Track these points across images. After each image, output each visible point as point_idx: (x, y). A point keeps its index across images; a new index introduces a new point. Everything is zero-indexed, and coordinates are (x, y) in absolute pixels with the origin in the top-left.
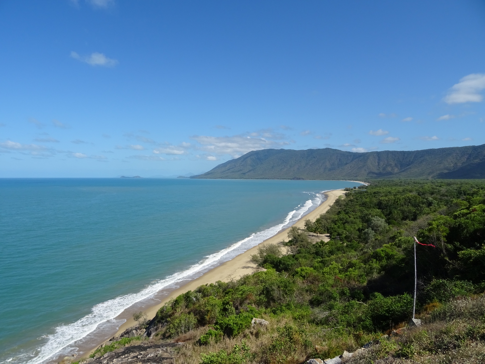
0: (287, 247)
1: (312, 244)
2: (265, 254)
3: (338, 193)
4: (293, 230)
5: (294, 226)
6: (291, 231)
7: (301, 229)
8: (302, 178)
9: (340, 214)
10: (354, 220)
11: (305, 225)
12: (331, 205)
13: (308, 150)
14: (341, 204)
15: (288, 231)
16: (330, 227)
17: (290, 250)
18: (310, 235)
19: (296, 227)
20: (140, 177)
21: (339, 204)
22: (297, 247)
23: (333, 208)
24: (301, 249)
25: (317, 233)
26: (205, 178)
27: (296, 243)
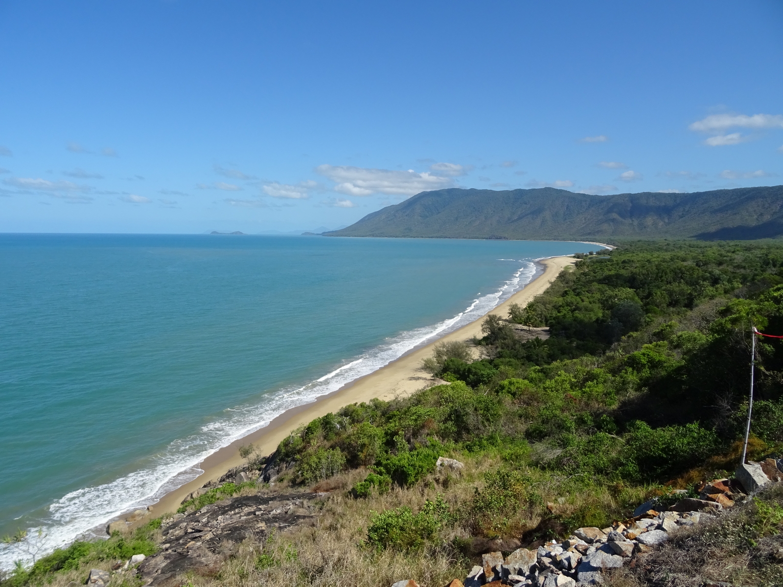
0: (479, 347)
1: (521, 342)
2: (445, 358)
3: (563, 262)
4: (491, 320)
5: (491, 314)
6: (487, 322)
7: (504, 318)
8: (504, 238)
9: (567, 296)
10: (591, 305)
11: (510, 313)
12: (553, 280)
13: (516, 190)
14: (569, 280)
15: (482, 322)
16: (551, 317)
17: (485, 352)
18: (517, 329)
19: (495, 316)
20: (241, 233)
21: (564, 280)
22: (497, 347)
23: (555, 286)
24: (503, 350)
25: (529, 326)
26: (346, 236)
27: (494, 340)
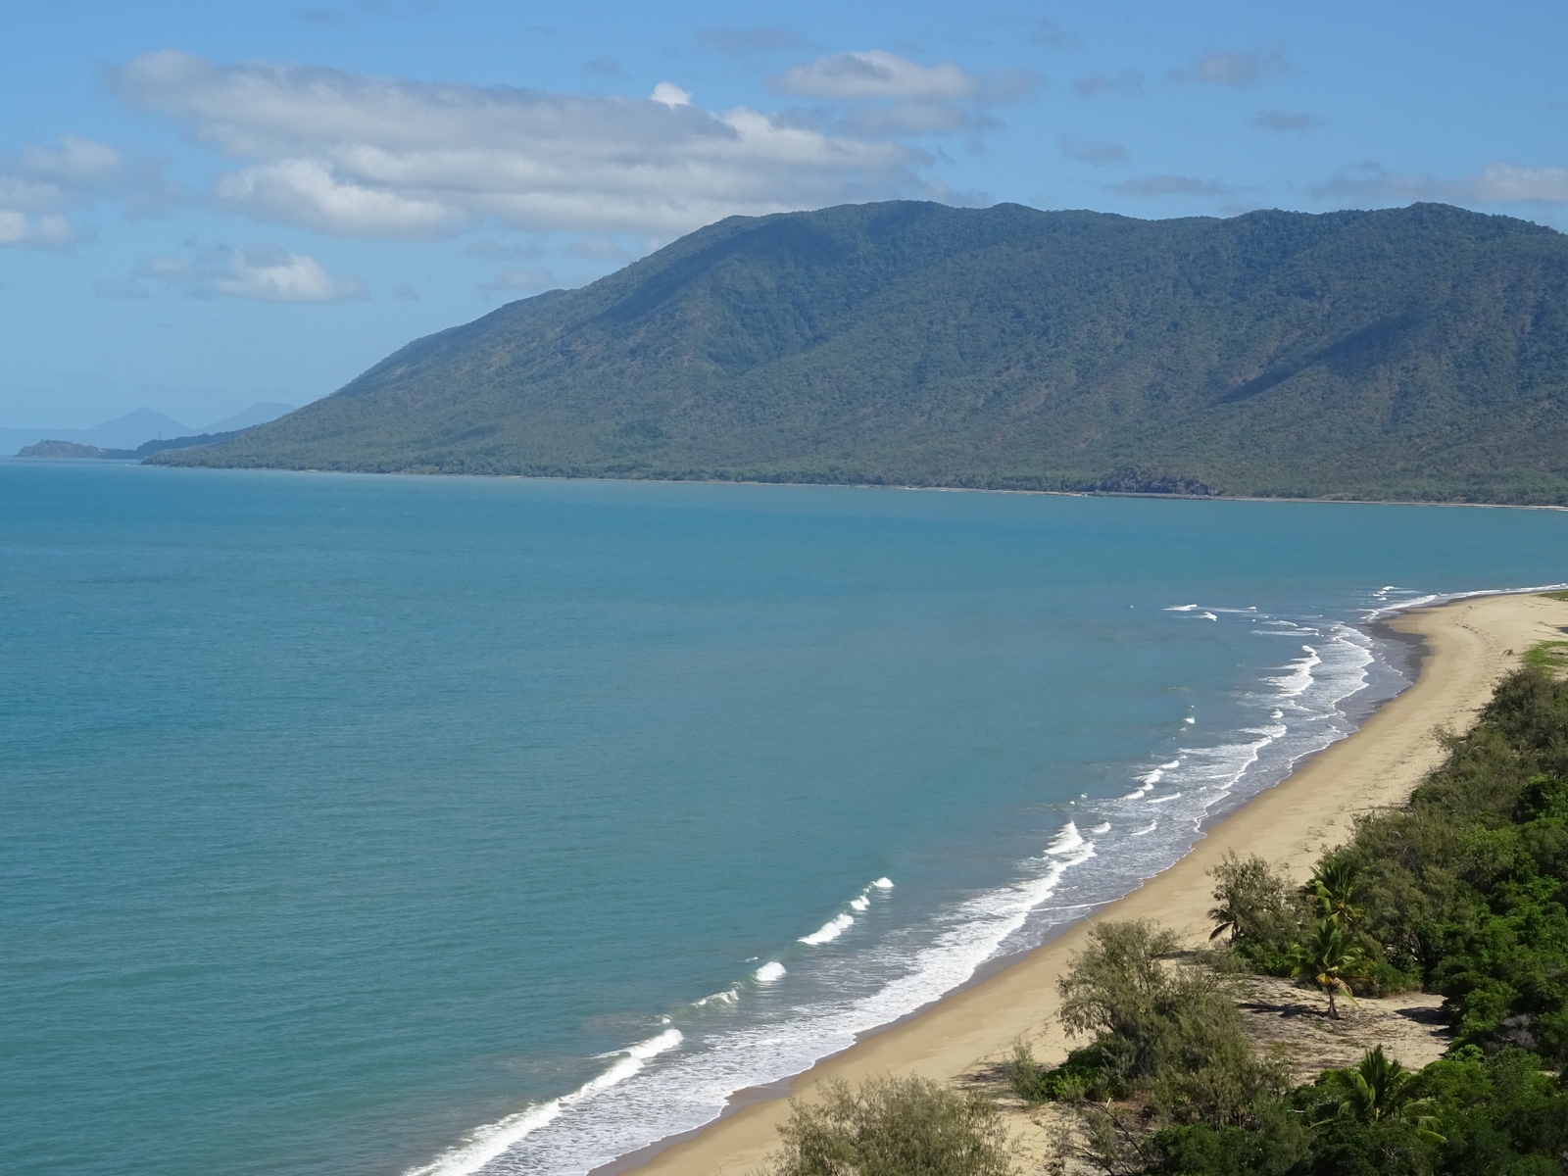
0: (1049, 1113)
1: (1285, 1083)
3: (1523, 624)
4: (1113, 957)
5: (1117, 918)
6: (1091, 967)
7: (1189, 944)
8: (1189, 484)
9: (1543, 818)
11: (1223, 916)
12: (1462, 725)
13: (1253, 218)
14: (1553, 726)
15: (1061, 964)
16: (1451, 935)
17: (1079, 1140)
18: (1262, 1008)
19: (1137, 934)
21: (1526, 725)
22: (1148, 1114)
23: (1475, 758)
24: (1184, 1129)
25: (1332, 989)
27: (1133, 1073)
